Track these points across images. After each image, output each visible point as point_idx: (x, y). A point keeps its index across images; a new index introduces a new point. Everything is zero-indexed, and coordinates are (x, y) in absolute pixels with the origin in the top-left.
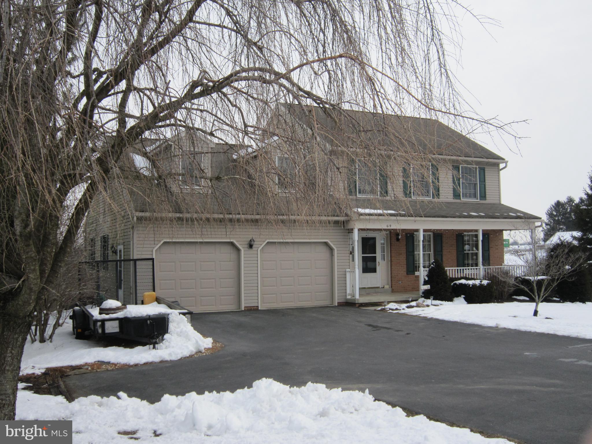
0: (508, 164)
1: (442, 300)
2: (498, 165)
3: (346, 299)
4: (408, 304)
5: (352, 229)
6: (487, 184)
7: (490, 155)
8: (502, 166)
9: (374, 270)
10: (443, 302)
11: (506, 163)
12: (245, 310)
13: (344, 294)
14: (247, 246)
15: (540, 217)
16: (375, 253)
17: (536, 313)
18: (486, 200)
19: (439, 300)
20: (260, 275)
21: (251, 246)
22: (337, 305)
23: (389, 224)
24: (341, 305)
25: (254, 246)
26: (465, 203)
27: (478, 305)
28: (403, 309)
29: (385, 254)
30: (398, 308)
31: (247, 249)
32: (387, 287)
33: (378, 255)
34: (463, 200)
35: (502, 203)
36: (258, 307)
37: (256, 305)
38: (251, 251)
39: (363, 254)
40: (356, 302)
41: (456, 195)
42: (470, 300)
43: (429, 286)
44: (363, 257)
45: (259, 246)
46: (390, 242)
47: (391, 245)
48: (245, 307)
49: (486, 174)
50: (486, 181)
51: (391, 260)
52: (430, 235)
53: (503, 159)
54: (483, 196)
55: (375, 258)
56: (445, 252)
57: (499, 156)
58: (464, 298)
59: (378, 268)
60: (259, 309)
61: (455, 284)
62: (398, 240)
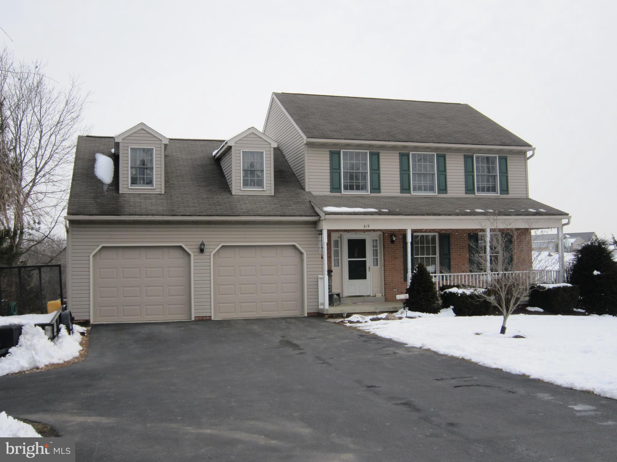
0: (536, 151)
1: (423, 312)
2: (525, 153)
3: (318, 309)
4: (375, 316)
5: (321, 231)
6: (509, 175)
7: (514, 141)
8: (529, 154)
9: (364, 277)
10: (424, 314)
11: (534, 150)
12: (195, 321)
13: (315, 304)
14: (198, 250)
15: (568, 213)
16: (365, 257)
17: (503, 330)
18: (508, 194)
19: (419, 311)
20: (214, 282)
21: (202, 251)
22: (306, 315)
23: (366, 224)
24: (311, 315)
25: (205, 250)
26: (479, 199)
27: (467, 317)
28: (366, 322)
29: (378, 257)
30: (361, 320)
31: (197, 254)
32: (379, 295)
33: (369, 259)
34: (478, 194)
35: (530, 197)
36: (211, 317)
37: (208, 315)
38: (202, 256)
39: (349, 258)
40: (325, 313)
41: (470, 189)
42: (459, 312)
43: (407, 295)
44: (349, 261)
45: (212, 249)
46: (384, 244)
47: (384, 248)
48: (195, 317)
49: (508, 164)
50: (509, 172)
51: (384, 264)
52: (435, 236)
53: (530, 146)
54: (505, 190)
55: (365, 262)
56: (453, 255)
57: (526, 143)
58: (453, 309)
59: (368, 274)
60: (213, 319)
61: (445, 293)
62: (393, 242)
